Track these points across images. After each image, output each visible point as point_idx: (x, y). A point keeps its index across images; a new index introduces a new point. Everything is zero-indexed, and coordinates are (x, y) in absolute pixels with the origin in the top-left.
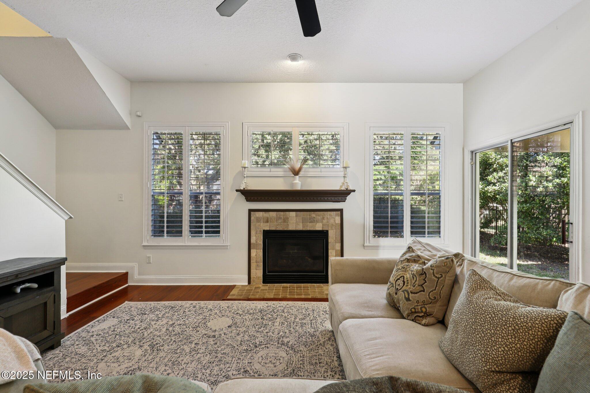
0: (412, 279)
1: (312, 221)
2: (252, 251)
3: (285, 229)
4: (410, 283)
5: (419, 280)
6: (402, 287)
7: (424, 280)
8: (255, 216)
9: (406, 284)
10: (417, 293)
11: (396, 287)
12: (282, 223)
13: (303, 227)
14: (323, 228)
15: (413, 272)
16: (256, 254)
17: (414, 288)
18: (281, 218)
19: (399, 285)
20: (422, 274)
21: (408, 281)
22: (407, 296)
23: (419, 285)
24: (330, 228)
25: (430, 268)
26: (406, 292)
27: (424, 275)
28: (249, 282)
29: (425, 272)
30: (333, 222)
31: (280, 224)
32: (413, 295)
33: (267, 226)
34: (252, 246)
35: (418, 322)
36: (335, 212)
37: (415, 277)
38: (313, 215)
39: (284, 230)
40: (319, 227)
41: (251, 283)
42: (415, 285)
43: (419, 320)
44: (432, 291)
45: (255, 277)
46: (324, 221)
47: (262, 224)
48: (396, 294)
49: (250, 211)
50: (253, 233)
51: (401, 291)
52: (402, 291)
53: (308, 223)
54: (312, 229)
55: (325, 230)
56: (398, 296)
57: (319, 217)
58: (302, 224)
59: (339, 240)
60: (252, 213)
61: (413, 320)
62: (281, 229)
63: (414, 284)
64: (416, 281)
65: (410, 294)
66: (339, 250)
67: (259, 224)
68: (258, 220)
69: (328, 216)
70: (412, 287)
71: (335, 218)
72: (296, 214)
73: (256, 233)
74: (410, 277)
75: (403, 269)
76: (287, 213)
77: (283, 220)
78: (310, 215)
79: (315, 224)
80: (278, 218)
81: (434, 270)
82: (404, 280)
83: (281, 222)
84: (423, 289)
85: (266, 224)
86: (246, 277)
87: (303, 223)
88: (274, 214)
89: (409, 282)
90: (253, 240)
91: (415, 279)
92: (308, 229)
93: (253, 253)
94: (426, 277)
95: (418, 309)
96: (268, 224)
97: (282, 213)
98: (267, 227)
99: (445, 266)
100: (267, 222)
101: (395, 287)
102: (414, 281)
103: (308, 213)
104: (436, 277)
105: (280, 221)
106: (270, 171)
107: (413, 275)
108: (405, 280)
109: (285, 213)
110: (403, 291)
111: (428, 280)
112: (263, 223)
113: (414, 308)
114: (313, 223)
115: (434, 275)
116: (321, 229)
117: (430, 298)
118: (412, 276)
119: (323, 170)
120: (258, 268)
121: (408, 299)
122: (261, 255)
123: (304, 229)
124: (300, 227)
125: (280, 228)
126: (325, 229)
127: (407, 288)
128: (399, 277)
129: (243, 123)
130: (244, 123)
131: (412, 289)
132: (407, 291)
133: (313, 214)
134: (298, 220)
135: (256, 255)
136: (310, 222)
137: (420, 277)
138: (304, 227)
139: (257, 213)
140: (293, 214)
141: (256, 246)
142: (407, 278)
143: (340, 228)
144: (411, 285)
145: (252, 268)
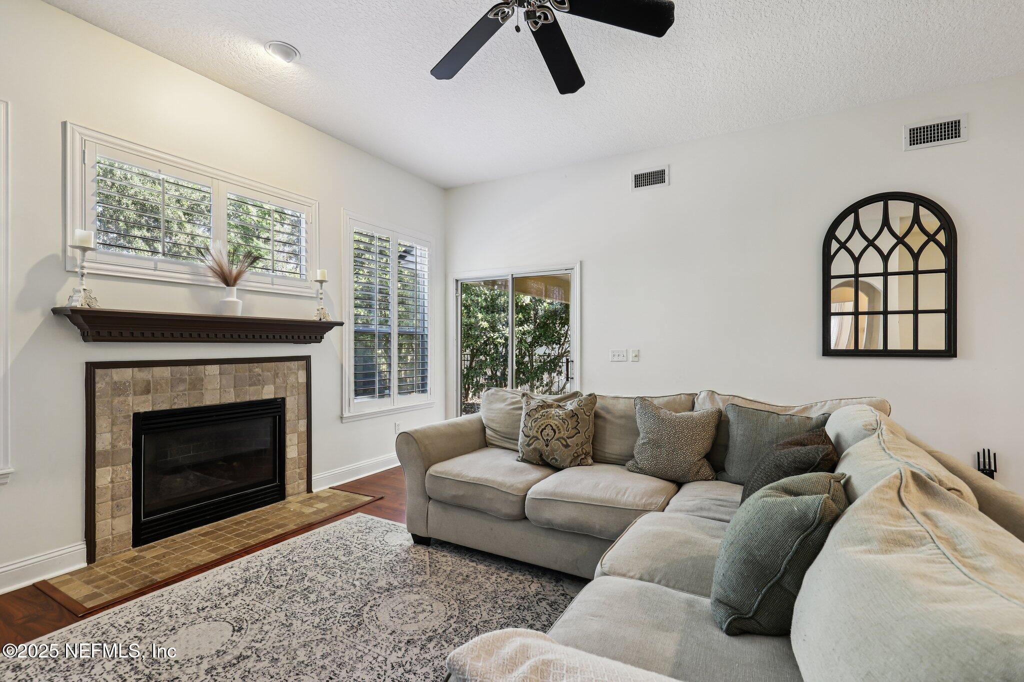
0: (563, 424)
1: (257, 381)
2: (99, 471)
3: (196, 405)
4: (562, 429)
5: (571, 423)
6: (554, 435)
7: (577, 421)
8: (107, 379)
9: (557, 432)
10: (573, 437)
11: (545, 439)
12: (186, 393)
13: (237, 396)
14: (275, 393)
15: (560, 417)
16: (112, 479)
17: (569, 433)
18: (184, 381)
19: (548, 435)
20: (573, 416)
21: (558, 427)
22: (565, 443)
23: (573, 428)
24: (288, 394)
25: (579, 409)
26: (562, 440)
27: (576, 416)
28: (91, 557)
29: (575, 414)
30: (294, 380)
31: (181, 394)
32: (571, 440)
33: (144, 402)
34: (98, 459)
35: (584, 464)
36: (296, 363)
37: (566, 421)
38: (257, 369)
39: (192, 406)
40: (268, 393)
41: (98, 558)
42: (569, 430)
43: (584, 463)
44: (587, 430)
45: (110, 537)
46: (277, 380)
47: (130, 399)
48: (547, 446)
49: (92, 368)
50: (102, 424)
51: (553, 440)
52: (556, 440)
53: (247, 387)
54: (254, 398)
55: (280, 398)
56: (551, 447)
57: (269, 373)
58: (234, 390)
59: (303, 413)
60: (99, 372)
61: (579, 465)
62: (185, 405)
63: (567, 428)
64: (568, 424)
65: (568, 440)
66: (304, 432)
67: (122, 398)
68: (119, 389)
69: (284, 370)
70: (566, 433)
71: (297, 374)
72: (220, 369)
73: (113, 424)
74: (560, 423)
75: (543, 418)
76: (200, 368)
77: (190, 384)
78: (250, 371)
79: (260, 387)
80: (174, 382)
81: (583, 409)
82: (552, 427)
83: (185, 390)
84: (577, 431)
85: (144, 397)
86: (82, 547)
87: (235, 387)
88: (166, 372)
89: (561, 427)
90: (103, 442)
91: (567, 423)
92: (248, 398)
93: (103, 477)
94: (578, 417)
95: (579, 452)
96: (150, 397)
97: (186, 369)
98: (145, 406)
99: (591, 403)
100: (147, 391)
101: (542, 439)
102: (566, 426)
103: (247, 365)
104: (587, 416)
105: (181, 388)
106: (155, 269)
107: (563, 419)
108: (555, 427)
109: (193, 368)
110: (558, 439)
111: (581, 421)
112: (135, 394)
113: (576, 453)
114: (257, 385)
115: (585, 414)
116: (272, 396)
117: (586, 437)
118: (561, 421)
119: (276, 281)
120: (117, 513)
121: (567, 446)
122: (127, 478)
123: (238, 401)
124: (230, 398)
125: (182, 404)
126: (280, 395)
127: (561, 435)
128: (543, 427)
129: (64, 124)
130: (69, 126)
131: (567, 434)
132: (562, 438)
133: (257, 367)
134: (224, 382)
135: (112, 482)
136: (250, 385)
137: (572, 420)
138: (239, 396)
139: (114, 371)
140: (214, 369)
141: (112, 458)
142: (556, 425)
143: (305, 391)
144: (564, 431)
145: (98, 517)
